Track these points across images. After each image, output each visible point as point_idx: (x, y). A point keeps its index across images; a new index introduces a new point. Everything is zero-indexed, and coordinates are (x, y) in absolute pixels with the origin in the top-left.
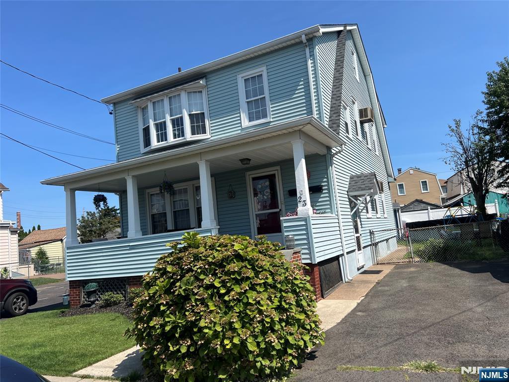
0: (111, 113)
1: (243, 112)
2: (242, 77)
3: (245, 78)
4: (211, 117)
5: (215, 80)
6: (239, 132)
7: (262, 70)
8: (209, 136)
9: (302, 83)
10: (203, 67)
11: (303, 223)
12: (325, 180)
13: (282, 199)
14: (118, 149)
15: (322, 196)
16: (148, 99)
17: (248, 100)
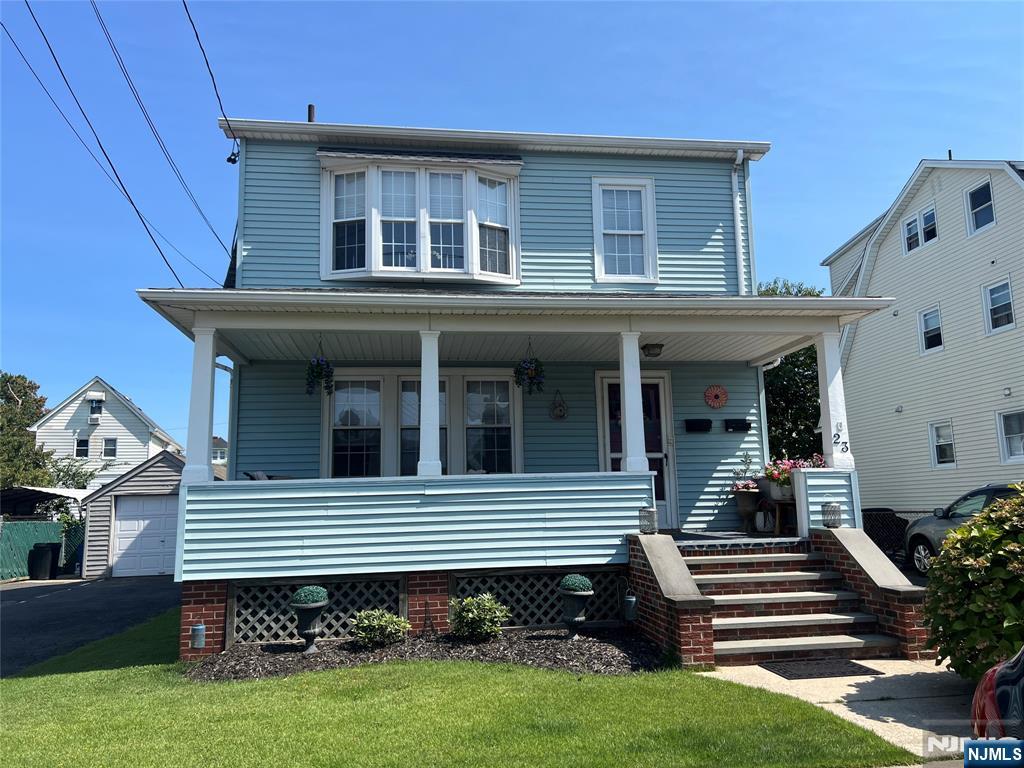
0: (232, 160)
1: (598, 253)
2: (600, 185)
3: (606, 188)
4: (527, 244)
5: (542, 171)
6: (589, 288)
7: (643, 183)
8: (518, 282)
9: (720, 231)
10: (517, 138)
11: (843, 482)
12: (753, 411)
13: (669, 435)
14: (245, 253)
15: (746, 439)
16: (374, 161)
17: (606, 232)
